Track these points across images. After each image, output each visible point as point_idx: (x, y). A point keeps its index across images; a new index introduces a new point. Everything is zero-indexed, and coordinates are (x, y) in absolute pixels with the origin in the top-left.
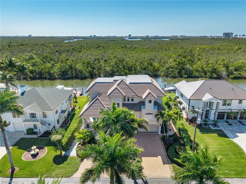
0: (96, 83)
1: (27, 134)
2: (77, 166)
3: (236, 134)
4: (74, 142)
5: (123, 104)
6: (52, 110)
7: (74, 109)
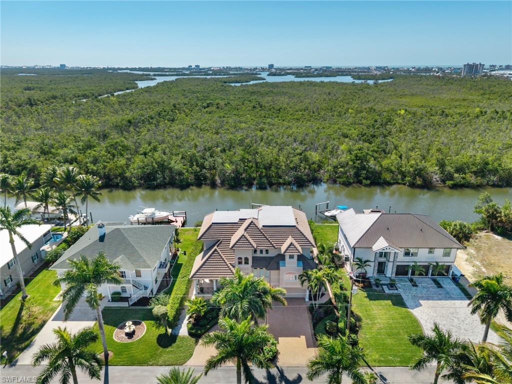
0: (213, 223)
1: (112, 301)
2: (191, 350)
3: (420, 301)
4: (183, 315)
5: (253, 257)
6: (149, 267)
7: (176, 254)
